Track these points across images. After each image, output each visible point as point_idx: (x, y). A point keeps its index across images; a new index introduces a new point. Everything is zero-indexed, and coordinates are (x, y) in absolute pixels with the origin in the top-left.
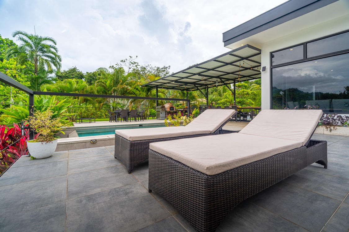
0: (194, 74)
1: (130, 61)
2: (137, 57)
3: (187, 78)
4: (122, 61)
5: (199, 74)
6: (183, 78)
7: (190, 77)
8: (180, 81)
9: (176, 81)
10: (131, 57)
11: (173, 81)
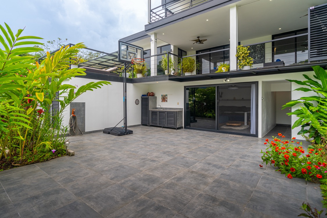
0: (110, 60)
1: (59, 43)
2: (67, 39)
3: (105, 62)
4: (49, 42)
5: (112, 60)
6: (103, 62)
7: (107, 62)
8: (101, 64)
9: (99, 64)
10: (60, 39)
11: (97, 64)
